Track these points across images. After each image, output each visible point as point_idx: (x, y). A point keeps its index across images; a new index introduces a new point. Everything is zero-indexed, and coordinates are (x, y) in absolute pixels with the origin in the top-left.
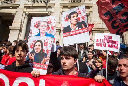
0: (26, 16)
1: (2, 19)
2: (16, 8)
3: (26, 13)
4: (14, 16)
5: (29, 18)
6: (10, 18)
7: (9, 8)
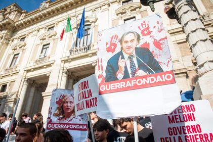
0: (64, 74)
1: (36, 83)
2: (51, 66)
3: (63, 70)
4: (48, 77)
5: (68, 75)
6: (43, 82)
7: (42, 67)
